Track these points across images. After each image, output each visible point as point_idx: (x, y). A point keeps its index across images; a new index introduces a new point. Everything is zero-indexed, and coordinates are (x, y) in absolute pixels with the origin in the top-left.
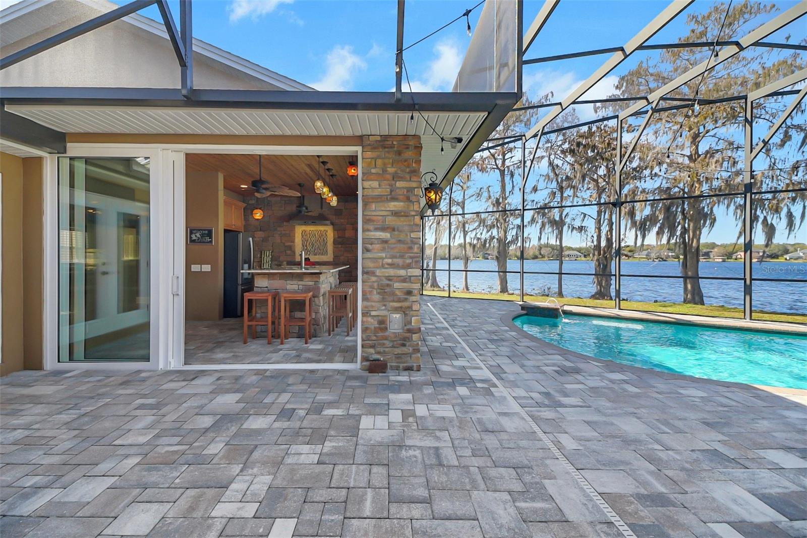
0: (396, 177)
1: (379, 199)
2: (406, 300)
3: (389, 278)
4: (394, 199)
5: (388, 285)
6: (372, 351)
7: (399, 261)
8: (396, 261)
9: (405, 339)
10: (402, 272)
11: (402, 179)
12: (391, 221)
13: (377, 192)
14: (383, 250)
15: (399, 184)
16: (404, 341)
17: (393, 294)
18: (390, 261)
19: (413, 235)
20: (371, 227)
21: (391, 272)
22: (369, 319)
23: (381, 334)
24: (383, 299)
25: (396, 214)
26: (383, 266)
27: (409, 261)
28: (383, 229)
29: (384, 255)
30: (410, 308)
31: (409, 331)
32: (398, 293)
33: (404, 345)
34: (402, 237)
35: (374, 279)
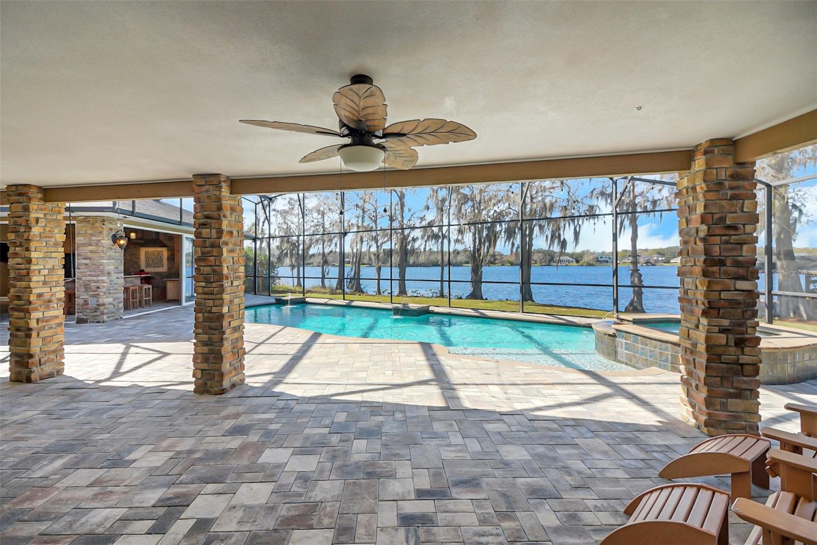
0: (91, 235)
1: (84, 245)
2: (96, 291)
3: (89, 281)
4: (90, 245)
5: (88, 284)
6: (81, 314)
7: (94, 273)
8: (92, 273)
9: (96, 309)
10: (95, 278)
11: (94, 236)
12: (89, 255)
13: (83, 242)
14: (86, 268)
15: (93, 238)
16: (96, 310)
17: (91, 288)
18: (89, 273)
19: (101, 261)
20: (80, 258)
21: (89, 278)
22: (80, 300)
23: (85, 307)
24: (86, 291)
25: (91, 252)
26: (85, 276)
27: (98, 273)
28: (85, 259)
29: (86, 271)
30: (99, 294)
31: (98, 305)
32: (93, 288)
33: (96, 312)
34: (95, 262)
35: (82, 281)
